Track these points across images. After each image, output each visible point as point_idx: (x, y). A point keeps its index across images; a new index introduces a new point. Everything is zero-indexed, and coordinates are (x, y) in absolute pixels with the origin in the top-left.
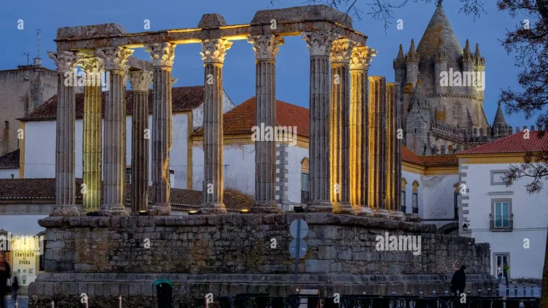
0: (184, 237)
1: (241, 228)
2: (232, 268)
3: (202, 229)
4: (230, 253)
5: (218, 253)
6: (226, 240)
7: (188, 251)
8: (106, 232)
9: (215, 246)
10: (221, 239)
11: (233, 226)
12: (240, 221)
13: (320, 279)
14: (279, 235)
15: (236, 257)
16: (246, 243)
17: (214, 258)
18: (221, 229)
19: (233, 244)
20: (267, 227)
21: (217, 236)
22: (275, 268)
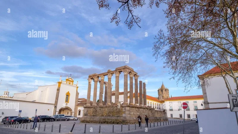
0: (103, 109)
1: (112, 108)
2: (110, 116)
3: (106, 108)
7: (104, 112)
8: (92, 109)
10: (109, 110)
13: (125, 118)
17: (107, 113)
19: (111, 111)
21: (108, 109)
22: (117, 116)
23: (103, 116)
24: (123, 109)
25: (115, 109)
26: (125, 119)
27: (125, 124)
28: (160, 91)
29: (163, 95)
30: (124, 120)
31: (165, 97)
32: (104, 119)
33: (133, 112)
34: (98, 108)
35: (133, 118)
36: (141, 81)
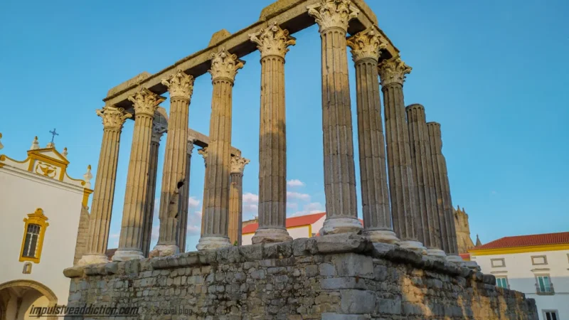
1: (238, 267)
4: (223, 303)
5: (210, 303)
6: (220, 283)
7: (179, 300)
8: (112, 281)
9: (207, 293)
11: (228, 263)
12: (237, 256)
14: (284, 273)
15: (229, 308)
18: (216, 269)
19: (228, 288)
20: (268, 262)
24: (328, 268)
33: (398, 299)
36: (417, 107)
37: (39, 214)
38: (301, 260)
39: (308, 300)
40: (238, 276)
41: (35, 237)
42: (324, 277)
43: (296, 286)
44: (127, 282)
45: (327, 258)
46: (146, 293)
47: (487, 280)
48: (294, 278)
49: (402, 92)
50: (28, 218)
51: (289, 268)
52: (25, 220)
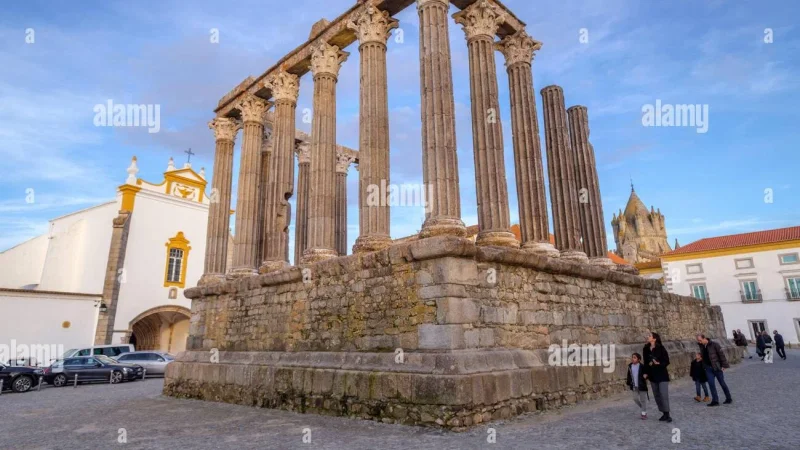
0: (283, 299)
1: (338, 280)
2: (327, 343)
3: (300, 286)
4: (325, 318)
5: (313, 319)
6: (322, 299)
7: (286, 318)
8: (226, 300)
9: (310, 309)
10: (317, 298)
11: (329, 276)
12: (337, 269)
14: (382, 284)
15: (330, 324)
16: (344, 301)
17: (308, 327)
18: (318, 283)
19: (329, 303)
20: (366, 273)
21: (313, 294)
22: (377, 341)
23: (283, 349)
24: (425, 276)
25: (360, 287)
26: (438, 374)
27: (447, 427)
28: (623, 225)
29: (638, 240)
30: (431, 381)
31: (649, 248)
32: (279, 372)
33: (514, 307)
34: (257, 291)
35: (518, 359)
36: (553, 89)
37: (180, 237)
38: (398, 269)
39: (404, 313)
40: (339, 289)
41: (178, 262)
42: (420, 285)
43: (394, 297)
44: (239, 301)
45: (423, 263)
46: (256, 311)
47: (650, 286)
48: (392, 288)
49: (529, 72)
50: (169, 242)
51: (386, 277)
52: (167, 244)
